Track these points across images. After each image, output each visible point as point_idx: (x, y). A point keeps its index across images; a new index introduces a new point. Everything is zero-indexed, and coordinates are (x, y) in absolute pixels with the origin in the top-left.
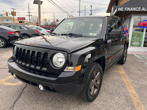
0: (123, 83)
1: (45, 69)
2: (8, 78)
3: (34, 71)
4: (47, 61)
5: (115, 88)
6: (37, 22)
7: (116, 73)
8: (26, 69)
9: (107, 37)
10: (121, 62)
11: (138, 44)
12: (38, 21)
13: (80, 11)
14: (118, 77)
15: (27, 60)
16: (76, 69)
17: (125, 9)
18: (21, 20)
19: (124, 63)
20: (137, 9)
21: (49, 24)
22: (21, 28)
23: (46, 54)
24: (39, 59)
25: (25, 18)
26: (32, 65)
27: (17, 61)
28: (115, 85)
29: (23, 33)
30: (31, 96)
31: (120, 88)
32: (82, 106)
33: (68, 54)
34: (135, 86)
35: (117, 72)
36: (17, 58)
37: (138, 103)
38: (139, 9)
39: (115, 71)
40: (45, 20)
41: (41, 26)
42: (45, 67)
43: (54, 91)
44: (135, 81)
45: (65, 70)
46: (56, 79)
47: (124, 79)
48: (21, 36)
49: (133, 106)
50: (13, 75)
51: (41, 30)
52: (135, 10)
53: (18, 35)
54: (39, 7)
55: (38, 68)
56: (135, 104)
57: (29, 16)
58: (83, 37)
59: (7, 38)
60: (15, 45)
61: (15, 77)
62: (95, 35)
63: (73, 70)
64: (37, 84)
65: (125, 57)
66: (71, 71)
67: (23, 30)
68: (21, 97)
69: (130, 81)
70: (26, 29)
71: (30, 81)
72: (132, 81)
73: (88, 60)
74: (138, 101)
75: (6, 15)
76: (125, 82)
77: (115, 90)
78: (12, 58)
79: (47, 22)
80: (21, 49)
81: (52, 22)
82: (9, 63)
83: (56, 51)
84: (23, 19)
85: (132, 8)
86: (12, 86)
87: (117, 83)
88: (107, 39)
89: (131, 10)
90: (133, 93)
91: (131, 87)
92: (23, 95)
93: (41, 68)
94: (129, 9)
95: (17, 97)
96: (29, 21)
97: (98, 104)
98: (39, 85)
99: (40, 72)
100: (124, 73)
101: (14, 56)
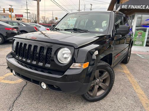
0: (128, 83)
1: (48, 65)
2: (6, 75)
3: (36, 67)
4: (50, 56)
5: (121, 87)
6: (35, 20)
7: (120, 72)
8: (27, 65)
9: (114, 33)
10: (125, 61)
11: (141, 43)
12: (37, 19)
13: (79, 9)
14: (123, 76)
15: (28, 56)
16: (83, 66)
17: (129, 7)
18: (19, 17)
19: (128, 63)
20: (141, 7)
21: (47, 22)
22: (19, 24)
23: (49, 49)
24: (42, 54)
25: (23, 15)
26: (33, 61)
27: (17, 57)
28: (121, 84)
29: (21, 29)
30: (31, 95)
31: (126, 87)
32: (88, 107)
33: (75, 49)
34: (142, 86)
35: (122, 71)
36: (16, 54)
37: (147, 104)
38: (143, 7)
39: (119, 70)
40: (44, 18)
41: (40, 24)
42: (49, 64)
43: (59, 89)
44: (141, 81)
45: (71, 67)
46: (61, 76)
47: (130, 79)
48: (19, 33)
49: (142, 107)
50: (12, 72)
51: (40, 27)
52: (139, 8)
53: (16, 32)
54: (38, 4)
55: (41, 64)
56: (144, 105)
57: (27, 13)
58: (89, 32)
59: (5, 35)
60: (14, 39)
61: (15, 74)
62: (102, 30)
63: (80, 66)
64: (39, 82)
65: (129, 56)
66: (77, 67)
67: (21, 27)
68: (21, 96)
69: (136, 80)
70: (24, 26)
71: (32, 78)
72: (138, 81)
73: (96, 57)
74: (147, 102)
75: (3, 12)
76: (131, 82)
77: (122, 90)
78: (11, 54)
79: (46, 20)
80: (21, 44)
81: (50, 20)
82: (7, 59)
83: (61, 46)
84: (20, 16)
85: (136, 6)
86: (11, 84)
87: (122, 83)
88: (114, 35)
89: (135, 7)
90: (141, 93)
91: (137, 87)
92: (23, 94)
93: (44, 65)
94: (133, 7)
95: (16, 96)
96: (27, 18)
97: (105, 104)
98: (41, 83)
99: (43, 69)
100: (129, 72)
101: (13, 52)
